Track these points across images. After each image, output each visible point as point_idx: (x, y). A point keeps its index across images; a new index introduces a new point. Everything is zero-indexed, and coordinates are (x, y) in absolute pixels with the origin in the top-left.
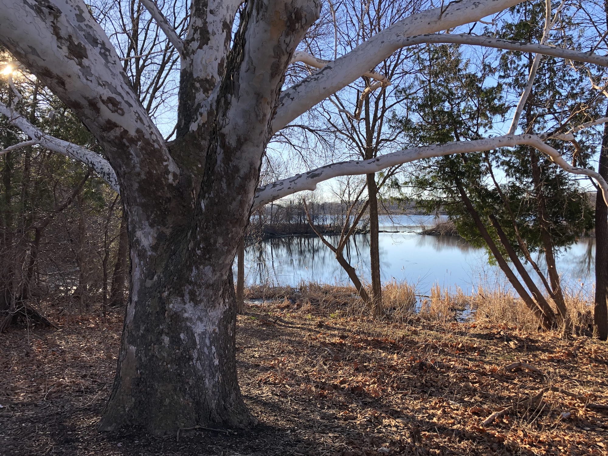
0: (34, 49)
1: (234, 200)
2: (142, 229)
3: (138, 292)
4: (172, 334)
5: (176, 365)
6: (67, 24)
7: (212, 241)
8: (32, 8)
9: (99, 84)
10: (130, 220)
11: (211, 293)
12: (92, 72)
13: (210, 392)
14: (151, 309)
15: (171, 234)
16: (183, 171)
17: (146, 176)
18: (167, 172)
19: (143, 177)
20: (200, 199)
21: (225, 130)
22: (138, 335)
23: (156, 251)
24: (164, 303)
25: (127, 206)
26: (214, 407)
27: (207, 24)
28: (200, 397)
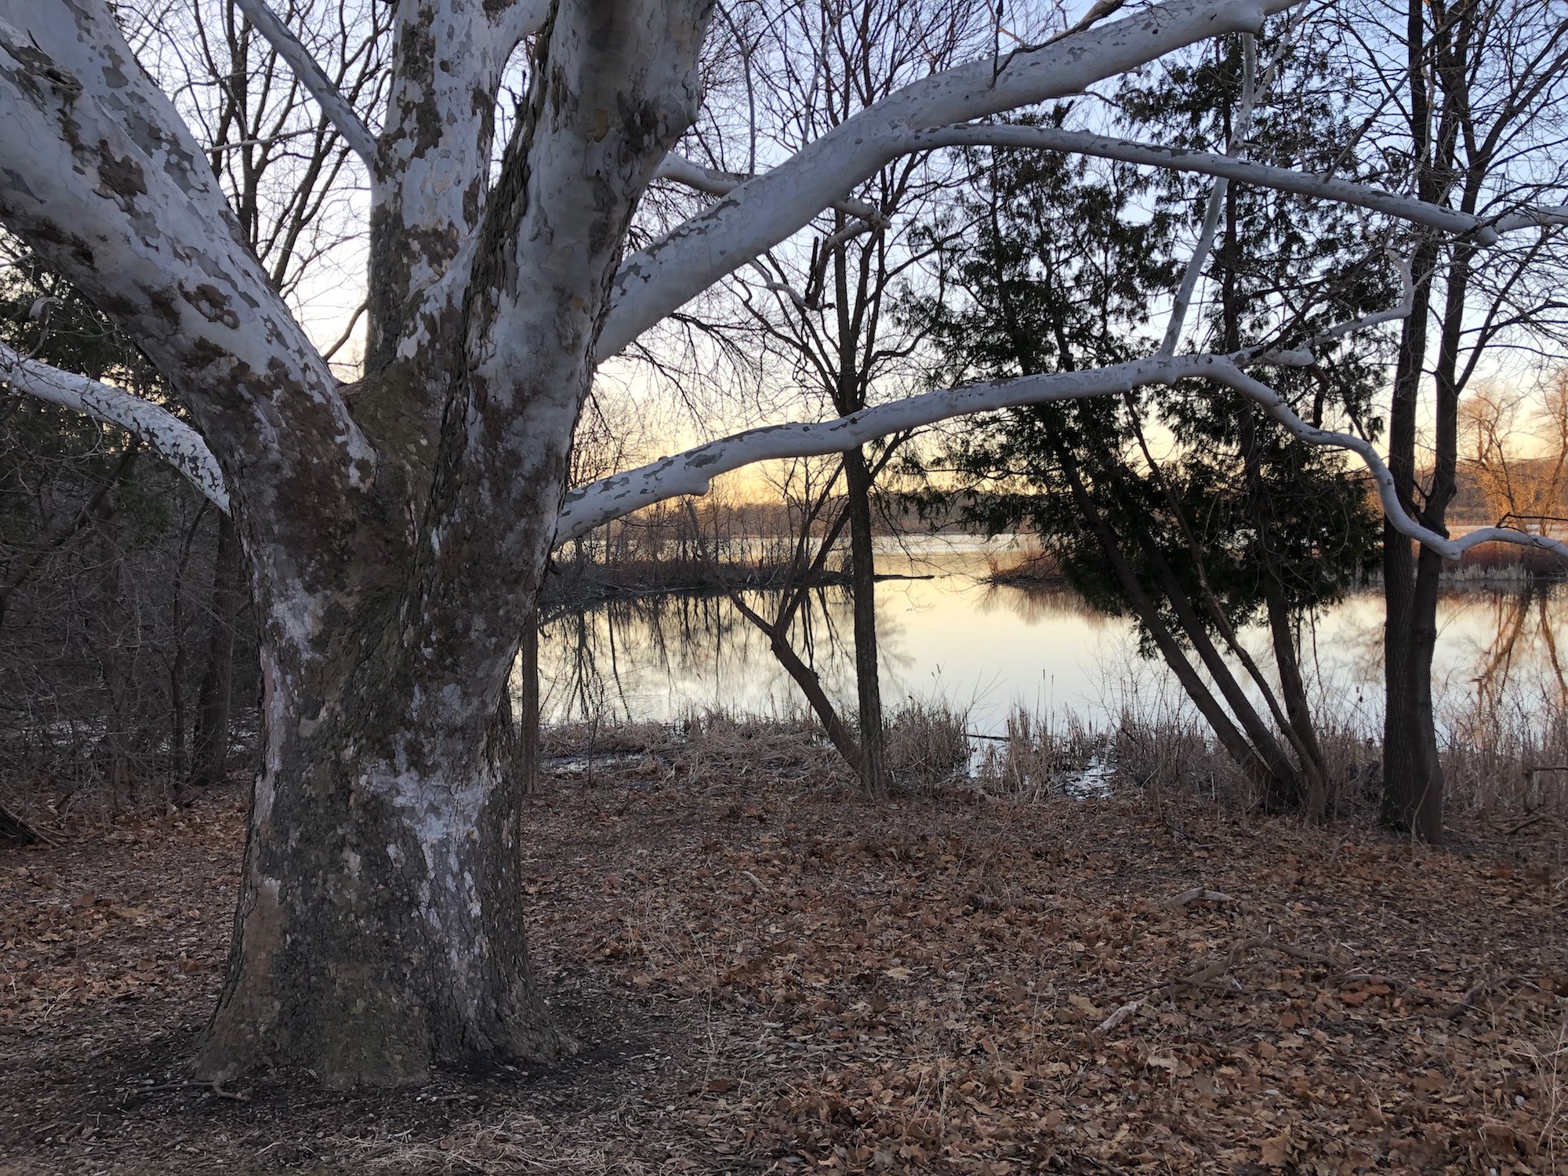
0: (18, 176)
1: (511, 529)
2: (287, 598)
3: (281, 748)
4: (366, 847)
5: (380, 919)
6: (95, 115)
7: (459, 625)
8: (13, 80)
9: (177, 255)
10: (256, 576)
11: (460, 747)
12: (159, 226)
13: (463, 980)
14: (315, 788)
15: (358, 607)
16: (383, 454)
17: (294, 471)
18: (346, 459)
19: (288, 472)
20: (429, 527)
21: (485, 370)
22: (283, 852)
23: (323, 651)
24: (346, 774)
25: (249, 544)
26: (472, 1016)
27: (435, 98)
28: (439, 993)
